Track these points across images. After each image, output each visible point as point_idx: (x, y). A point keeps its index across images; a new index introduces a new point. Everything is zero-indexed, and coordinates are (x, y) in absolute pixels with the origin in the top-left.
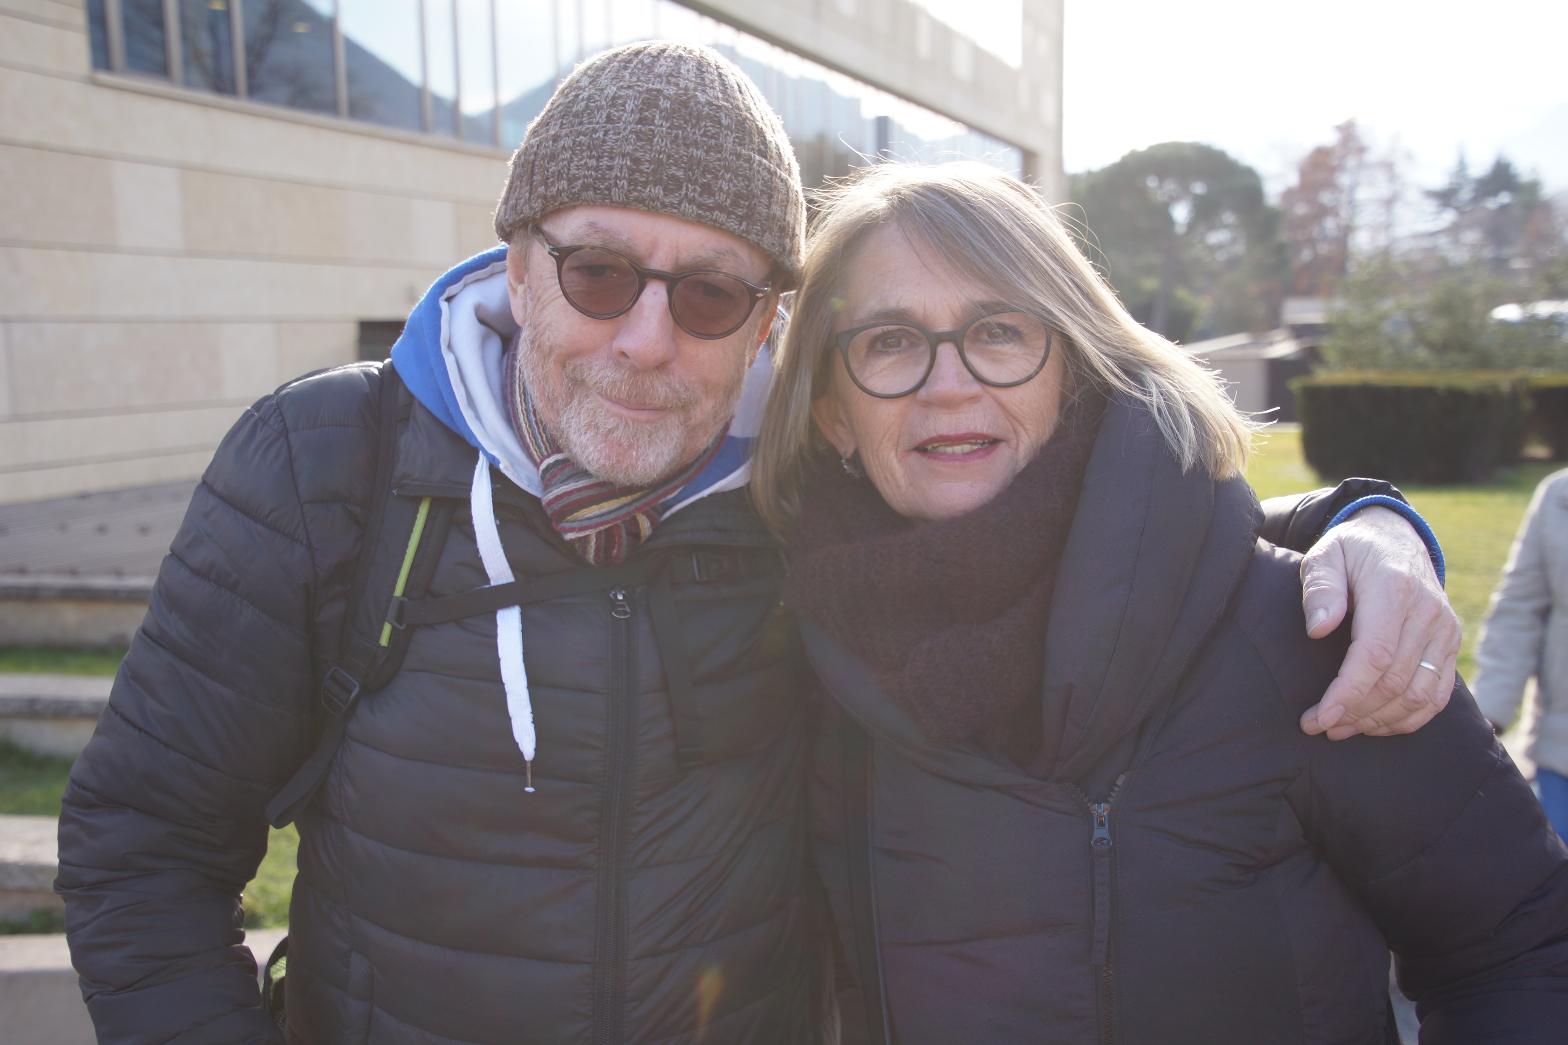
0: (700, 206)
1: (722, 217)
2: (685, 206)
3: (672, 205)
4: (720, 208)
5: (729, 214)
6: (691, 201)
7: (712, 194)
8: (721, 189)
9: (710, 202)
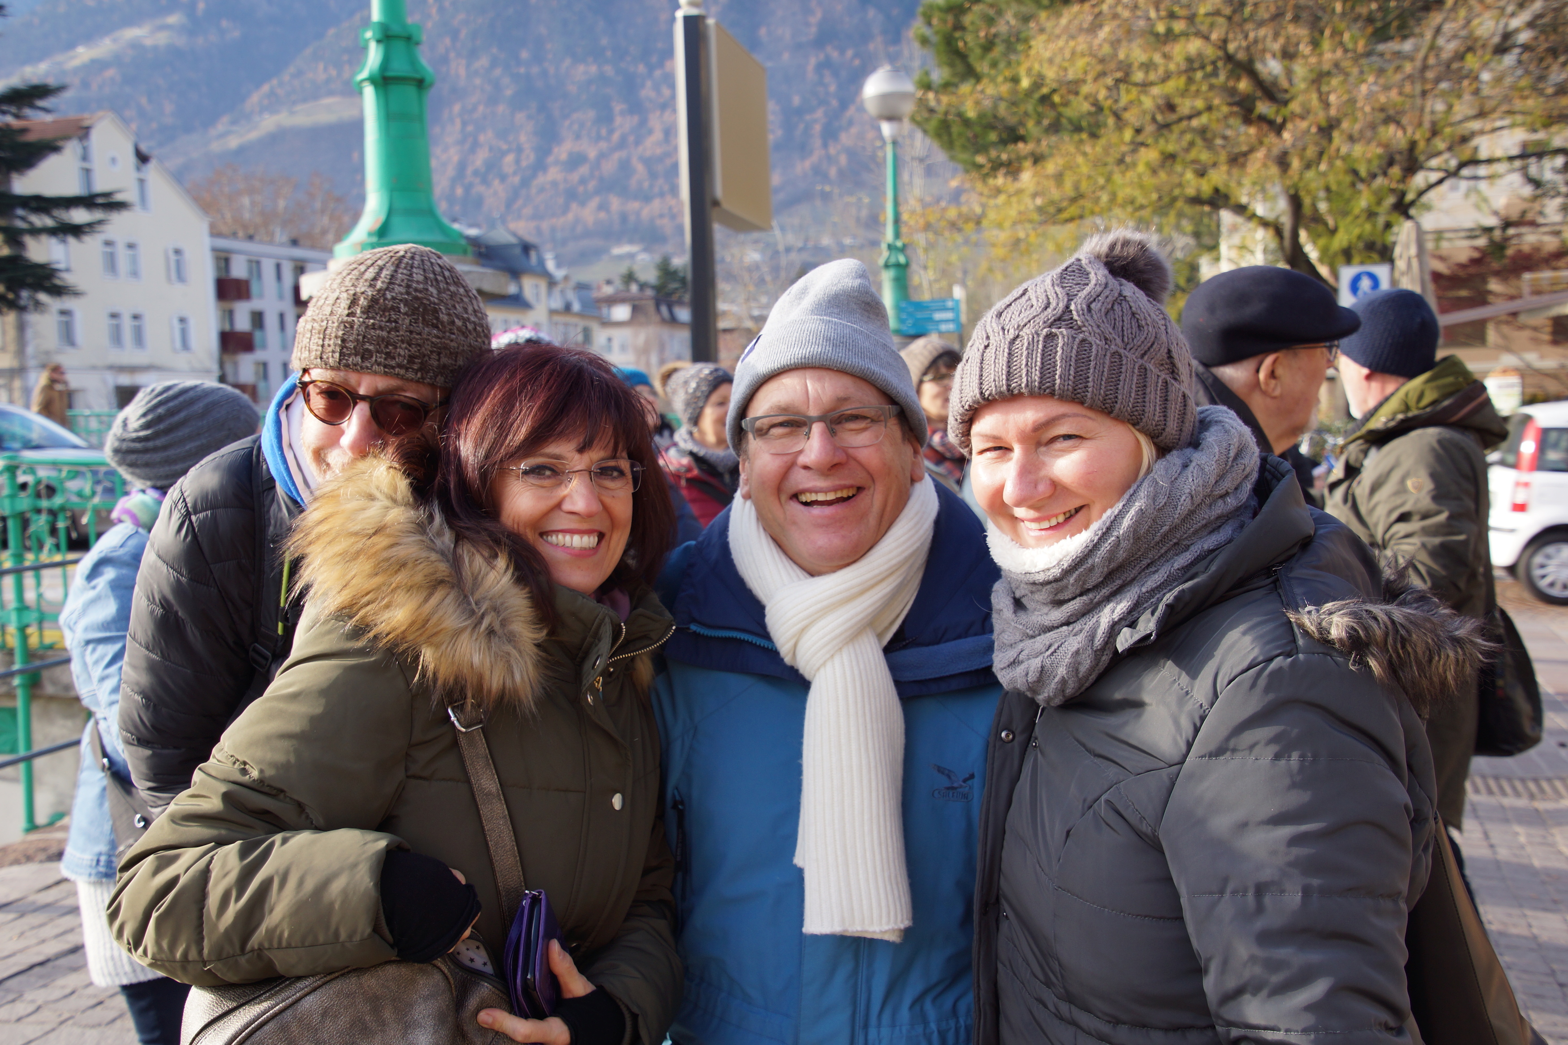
0: (385, 366)
1: (402, 372)
2: (375, 367)
3: (367, 368)
4: (400, 366)
5: (407, 369)
6: (379, 364)
7: (394, 358)
8: (399, 355)
9: (393, 363)
